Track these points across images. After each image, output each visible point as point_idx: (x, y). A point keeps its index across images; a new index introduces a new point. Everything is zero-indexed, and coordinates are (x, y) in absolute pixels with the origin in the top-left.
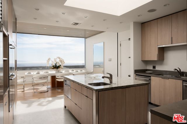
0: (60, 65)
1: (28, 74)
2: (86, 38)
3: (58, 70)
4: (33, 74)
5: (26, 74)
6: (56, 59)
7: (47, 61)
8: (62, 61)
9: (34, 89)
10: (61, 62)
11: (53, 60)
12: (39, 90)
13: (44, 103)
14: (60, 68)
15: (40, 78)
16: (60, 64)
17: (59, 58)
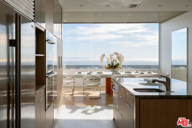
0: (118, 64)
1: (78, 73)
2: (161, 23)
3: (115, 70)
4: (84, 74)
5: (75, 74)
6: (113, 55)
7: (101, 57)
8: (120, 58)
9: (84, 94)
10: (119, 60)
11: (109, 57)
12: (90, 95)
13: (89, 112)
14: (118, 67)
15: (91, 80)
16: (118, 62)
17: (116, 54)
